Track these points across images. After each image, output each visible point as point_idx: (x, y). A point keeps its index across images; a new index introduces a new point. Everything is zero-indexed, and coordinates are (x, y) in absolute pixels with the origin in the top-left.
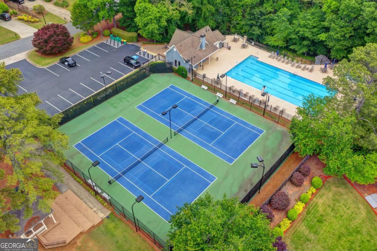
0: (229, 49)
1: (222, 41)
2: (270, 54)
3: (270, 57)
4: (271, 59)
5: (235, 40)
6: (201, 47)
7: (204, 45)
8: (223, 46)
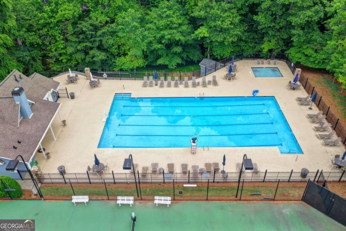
0: (73, 97)
1: (55, 88)
2: (143, 81)
3: (145, 85)
4: (148, 88)
5: (72, 81)
6: (23, 114)
7: (27, 108)
8: (59, 97)
